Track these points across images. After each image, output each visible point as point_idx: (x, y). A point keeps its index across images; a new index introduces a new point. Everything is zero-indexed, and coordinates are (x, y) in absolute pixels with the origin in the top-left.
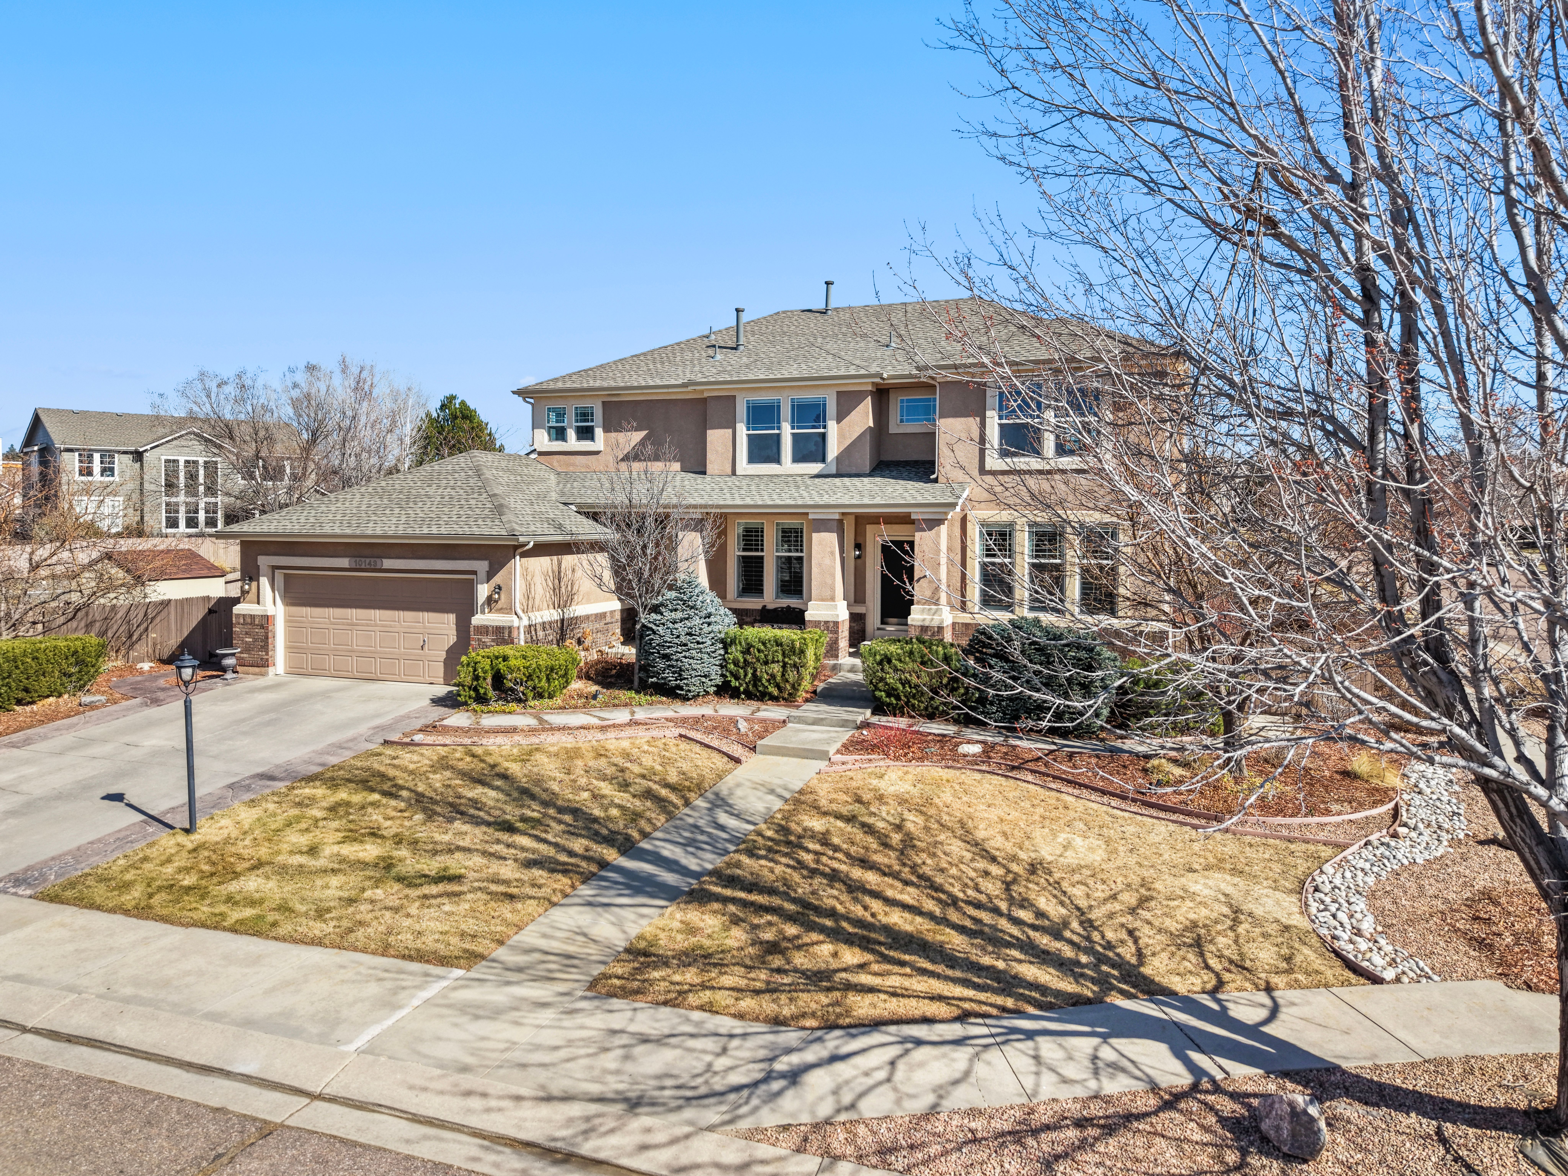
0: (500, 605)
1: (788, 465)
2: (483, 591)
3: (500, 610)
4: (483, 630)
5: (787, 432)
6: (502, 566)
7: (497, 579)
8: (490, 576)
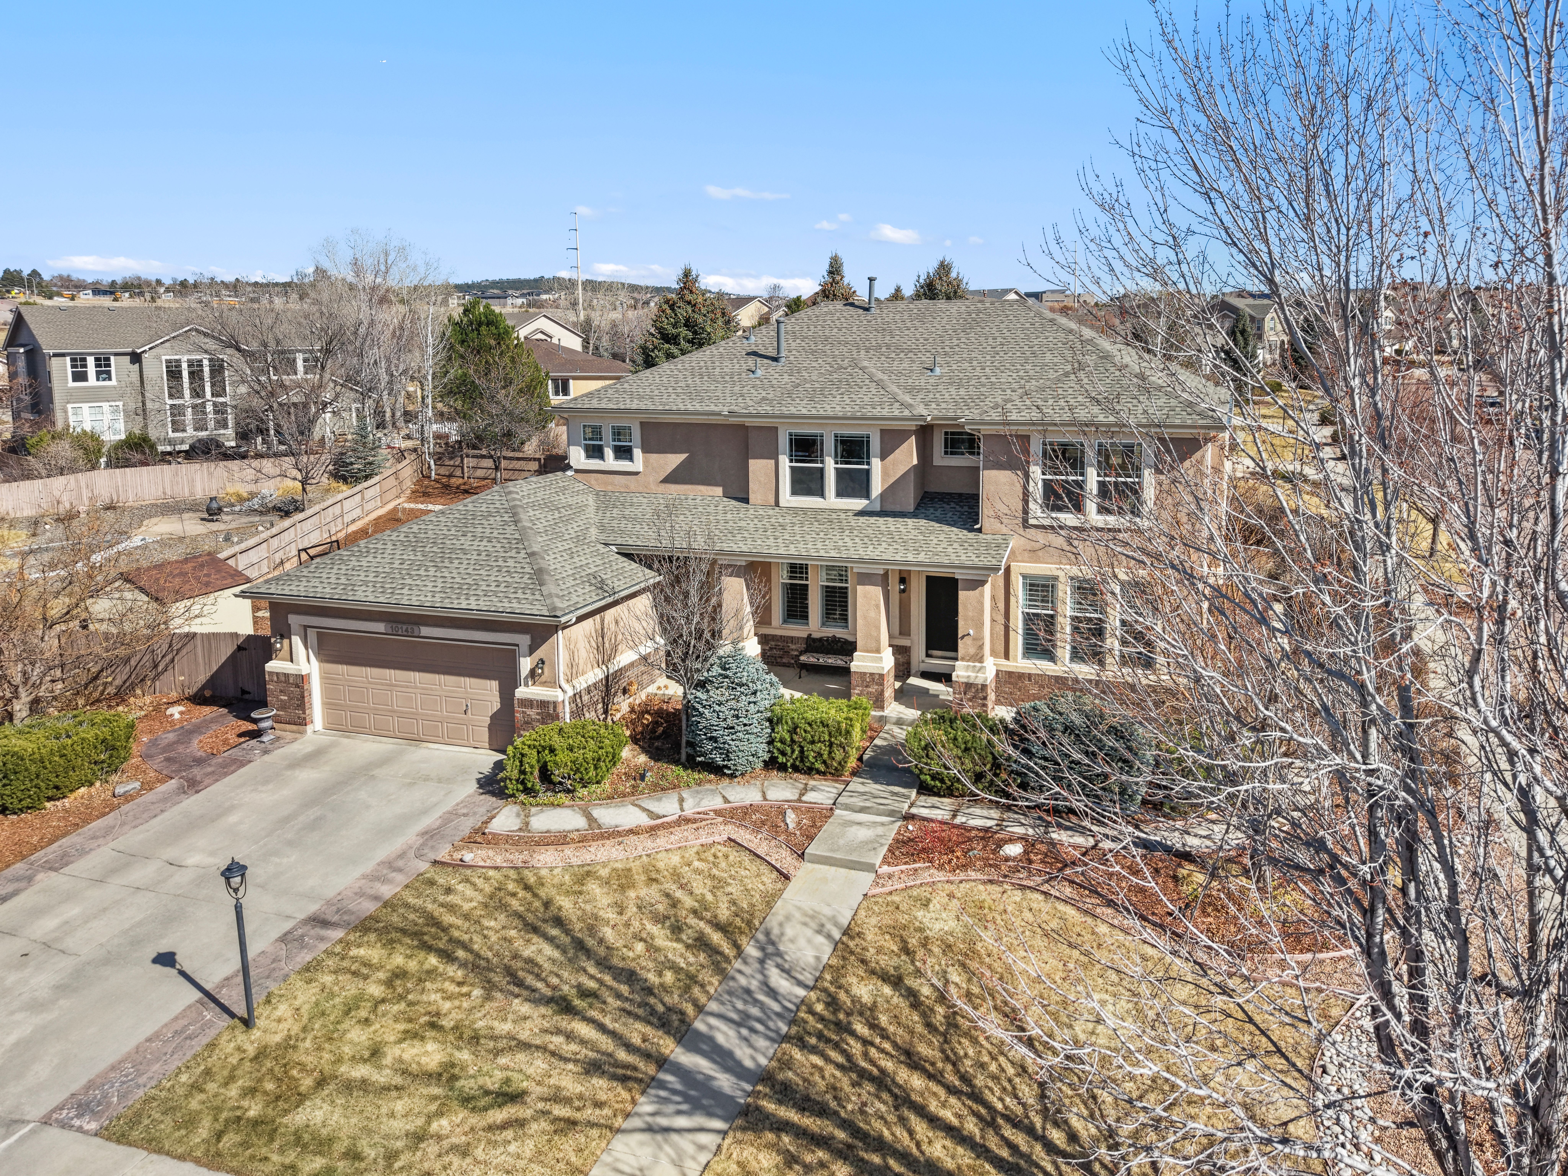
0: (543, 678)
1: (831, 500)
2: (526, 664)
3: (544, 684)
4: (528, 703)
5: (830, 466)
6: (544, 641)
7: (540, 653)
8: (532, 650)
